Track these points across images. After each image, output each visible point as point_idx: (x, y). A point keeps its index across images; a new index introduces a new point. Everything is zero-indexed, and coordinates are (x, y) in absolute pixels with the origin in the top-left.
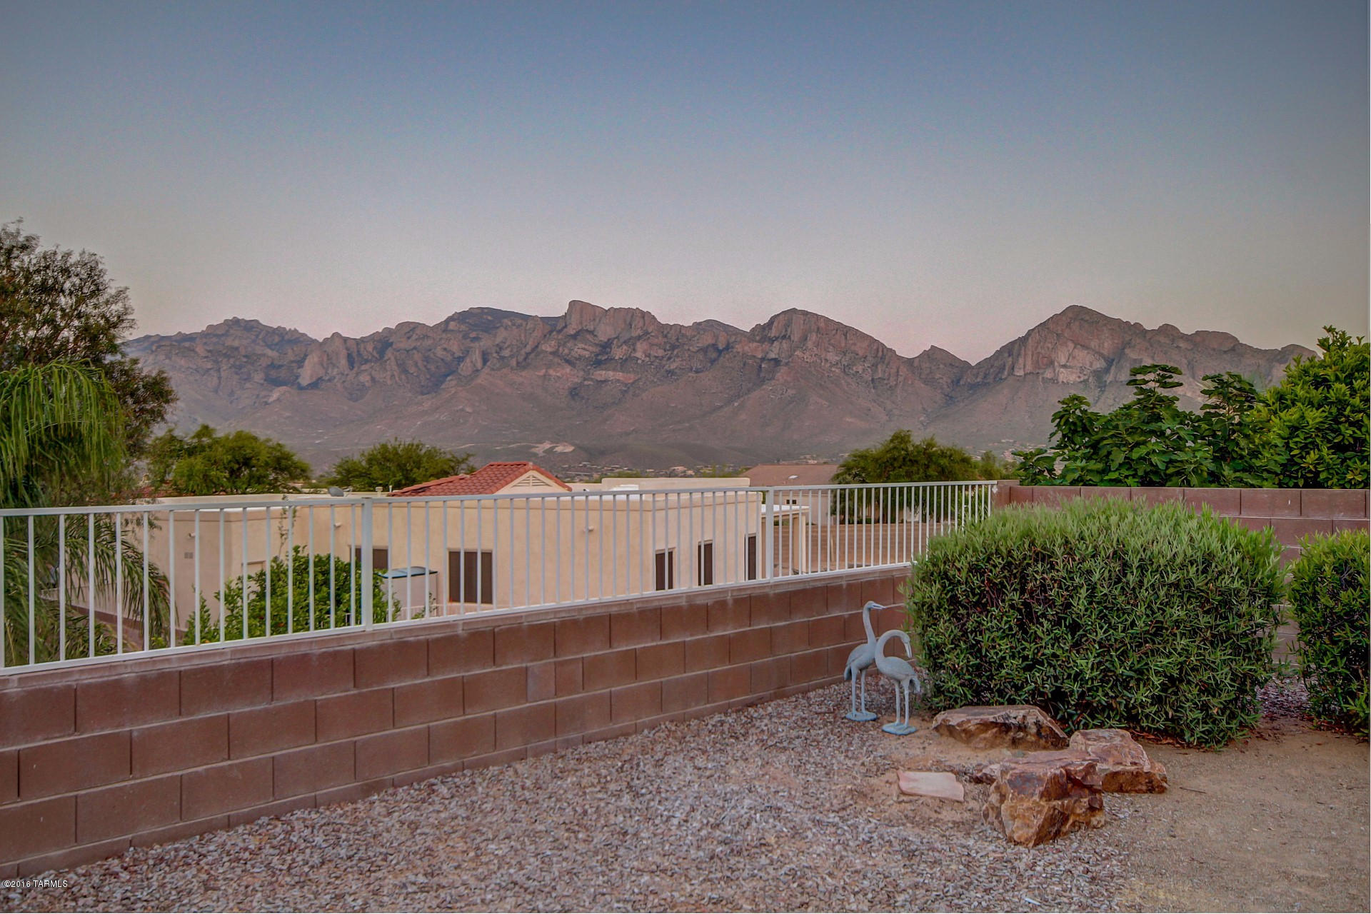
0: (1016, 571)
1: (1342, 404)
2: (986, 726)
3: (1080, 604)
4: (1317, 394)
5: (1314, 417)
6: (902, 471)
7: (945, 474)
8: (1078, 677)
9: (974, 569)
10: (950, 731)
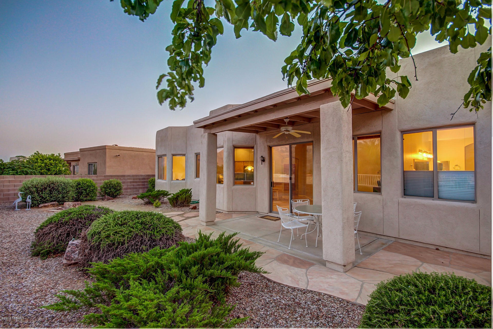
0: (49, 185)
2: (51, 204)
3: (59, 189)
4: (41, 161)
9: (41, 186)
10: (45, 206)
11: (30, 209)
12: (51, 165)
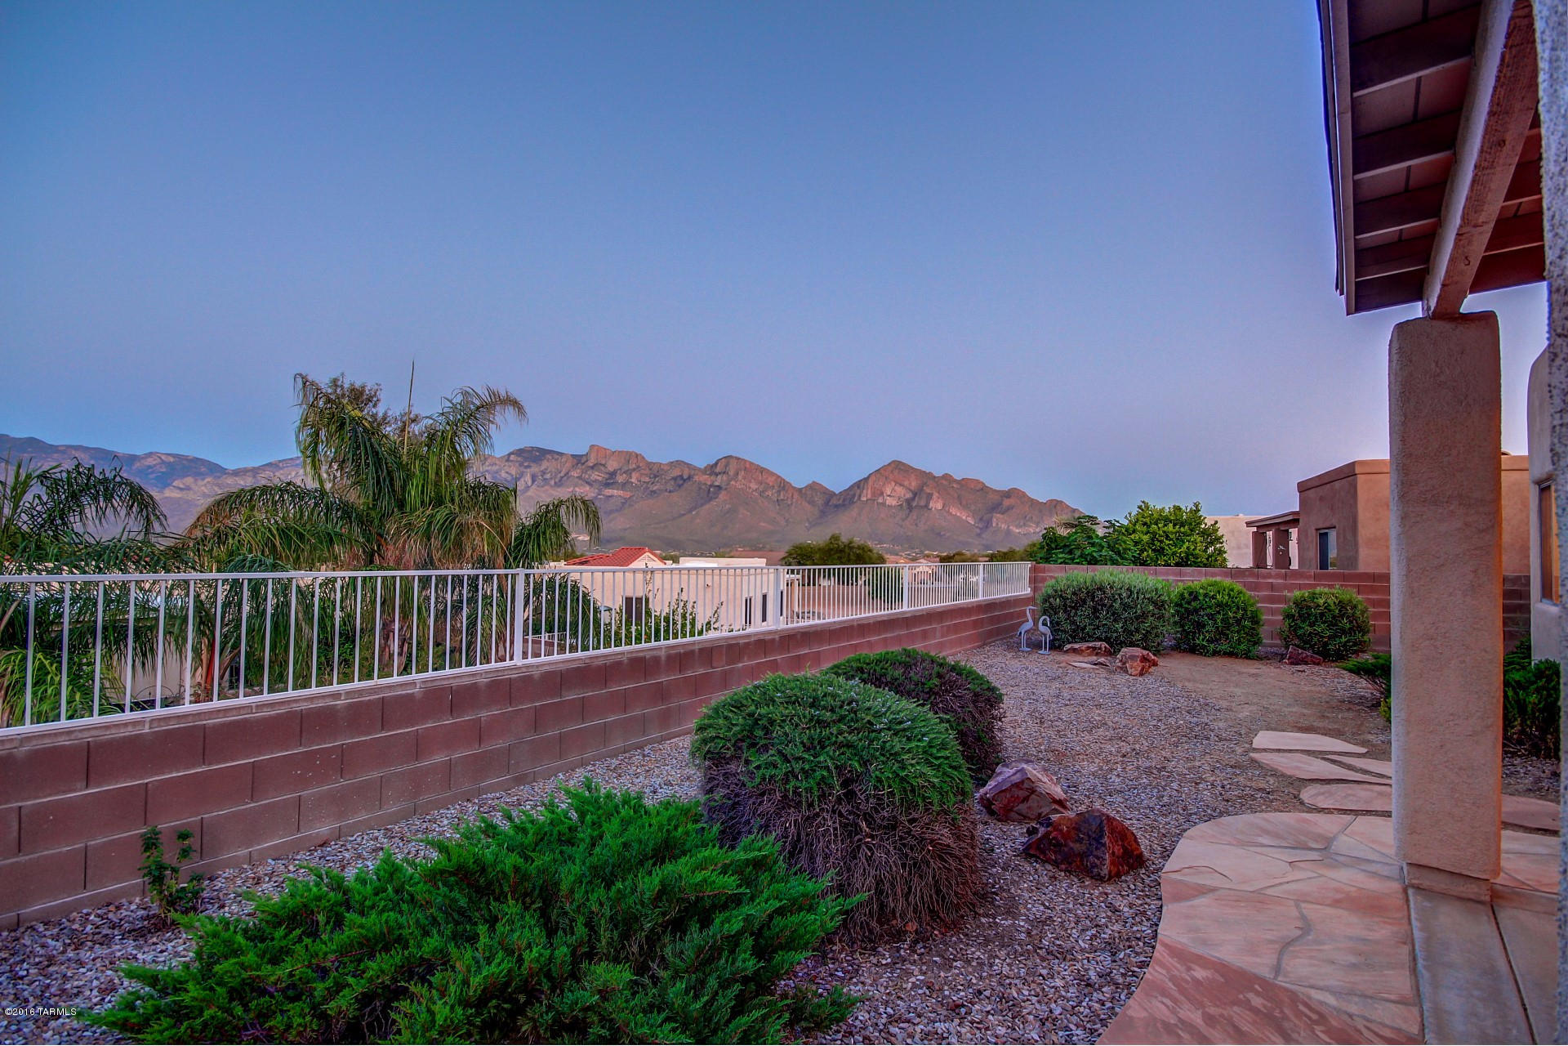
0: (1091, 594)
1: (1154, 534)
2: (1088, 648)
3: (1117, 605)
4: (1145, 529)
5: (1146, 538)
6: (836, 556)
7: (860, 559)
8: (1116, 631)
9: (1074, 593)
10: (1074, 650)
11: (1047, 652)
12: (1167, 537)
